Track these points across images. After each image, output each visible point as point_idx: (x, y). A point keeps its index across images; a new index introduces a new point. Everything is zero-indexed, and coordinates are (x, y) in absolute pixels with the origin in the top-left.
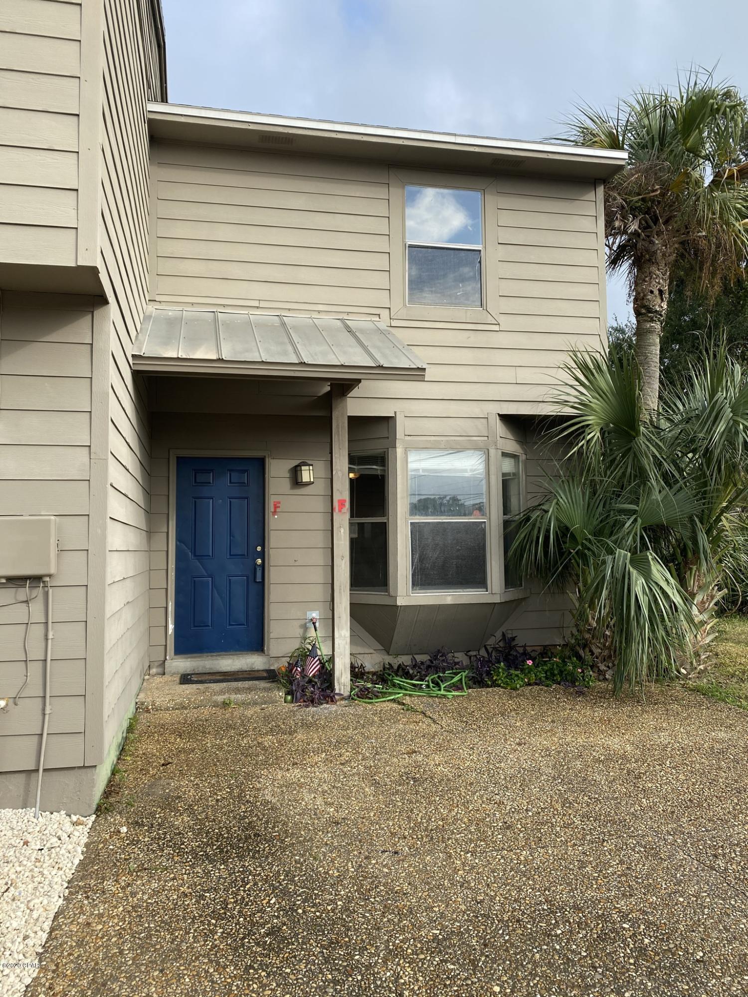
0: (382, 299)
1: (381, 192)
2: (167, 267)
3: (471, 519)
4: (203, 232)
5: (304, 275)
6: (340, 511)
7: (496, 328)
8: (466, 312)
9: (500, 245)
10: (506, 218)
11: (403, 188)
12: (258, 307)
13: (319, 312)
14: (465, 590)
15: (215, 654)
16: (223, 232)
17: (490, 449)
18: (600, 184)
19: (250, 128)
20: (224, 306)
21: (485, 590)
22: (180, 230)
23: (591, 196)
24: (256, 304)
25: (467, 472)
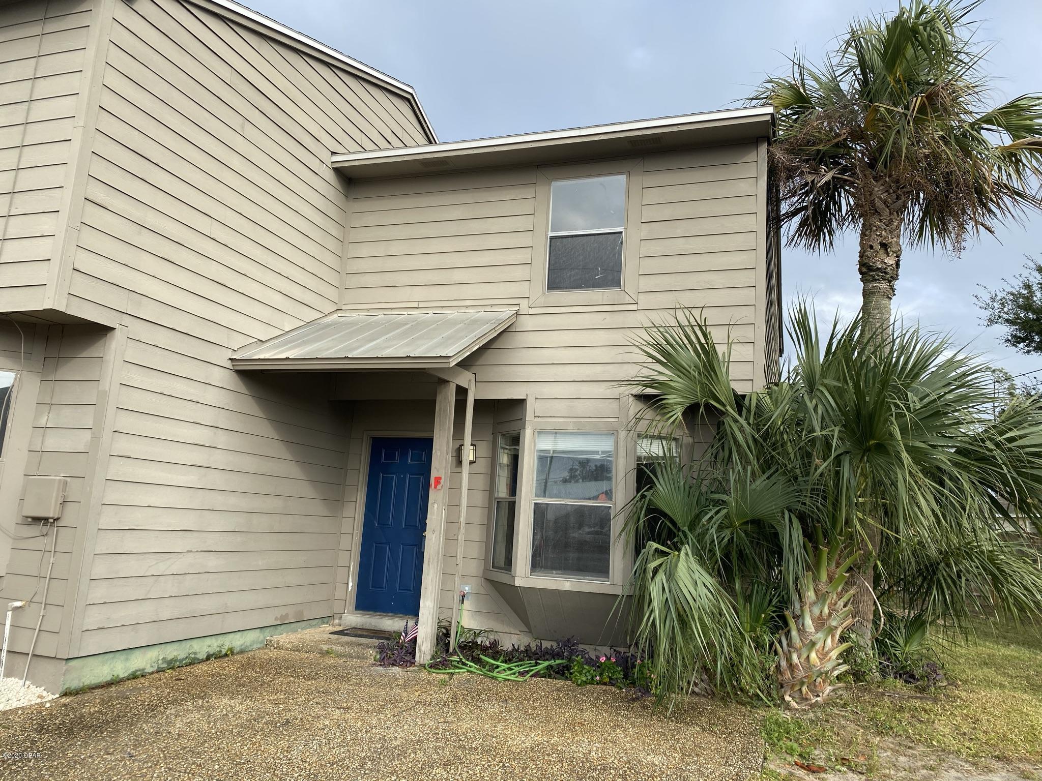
0: (523, 289)
1: (529, 192)
2: (353, 281)
3: (596, 503)
4: (381, 249)
5: (458, 276)
6: (435, 487)
7: (634, 307)
8: (603, 295)
9: (643, 224)
10: (651, 196)
11: (550, 184)
12: (417, 308)
13: (467, 307)
14: (586, 578)
15: (385, 614)
16: (395, 248)
17: (620, 431)
18: (763, 142)
19: (405, 159)
20: (392, 309)
21: (607, 579)
22: (365, 250)
23: (752, 156)
24: (415, 305)
25: (598, 454)
